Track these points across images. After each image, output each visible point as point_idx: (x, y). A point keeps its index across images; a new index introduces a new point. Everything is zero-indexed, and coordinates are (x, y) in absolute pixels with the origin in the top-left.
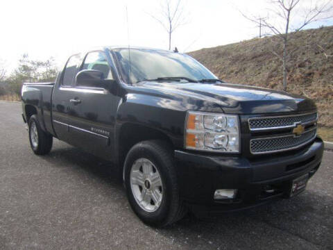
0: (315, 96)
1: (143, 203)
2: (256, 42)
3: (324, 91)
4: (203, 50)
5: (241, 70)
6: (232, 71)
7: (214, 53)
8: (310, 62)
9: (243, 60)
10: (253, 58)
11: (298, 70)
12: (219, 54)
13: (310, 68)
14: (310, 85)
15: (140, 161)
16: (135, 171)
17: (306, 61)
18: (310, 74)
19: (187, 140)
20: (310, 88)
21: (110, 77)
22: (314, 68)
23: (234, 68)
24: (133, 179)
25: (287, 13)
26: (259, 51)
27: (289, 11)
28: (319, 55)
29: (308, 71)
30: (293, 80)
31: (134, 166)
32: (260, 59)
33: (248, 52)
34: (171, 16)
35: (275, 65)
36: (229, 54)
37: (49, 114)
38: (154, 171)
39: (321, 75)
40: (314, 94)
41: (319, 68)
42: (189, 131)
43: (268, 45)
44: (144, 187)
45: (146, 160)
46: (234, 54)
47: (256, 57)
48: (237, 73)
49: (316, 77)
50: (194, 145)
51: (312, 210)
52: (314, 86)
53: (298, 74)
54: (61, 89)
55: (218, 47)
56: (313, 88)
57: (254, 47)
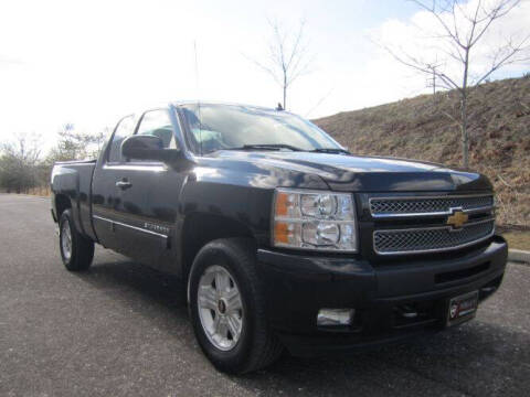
0: (518, 182)
1: (217, 337)
2: (424, 101)
4: (340, 115)
5: (398, 144)
6: (385, 147)
7: (357, 119)
8: (508, 129)
9: (403, 129)
10: (419, 125)
11: (489, 142)
12: (366, 121)
13: (509, 138)
14: (509, 166)
15: (211, 270)
16: (204, 288)
17: (502, 128)
18: (508, 148)
20: (509, 170)
21: (173, 146)
22: (514, 138)
23: (389, 141)
24: (201, 299)
25: (464, 52)
26: (428, 113)
27: (467, 49)
28: (522, 119)
29: (505, 144)
30: (482, 158)
31: (203, 278)
32: (430, 125)
33: (411, 117)
34: (286, 62)
35: (453, 135)
36: (381, 120)
38: (232, 286)
39: (527, 149)
40: (516, 179)
41: (524, 138)
42: (279, 218)
43: (442, 105)
44: (218, 312)
45: (219, 268)
46: (389, 120)
47: (423, 123)
48: (392, 149)
49: (519, 152)
50: (286, 241)
51: (492, 353)
52: (516, 166)
53: (490, 147)
54: (106, 167)
55: (365, 110)
56: (514, 170)
57: (419, 108)
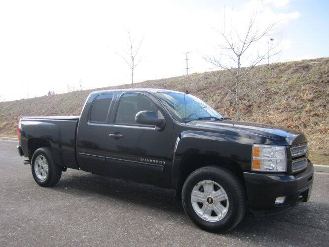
1: (205, 216)
2: (199, 77)
3: (264, 120)
8: (248, 96)
10: (198, 91)
13: (249, 101)
14: (252, 115)
15: (203, 182)
16: (195, 192)
17: (244, 95)
18: (250, 106)
19: (253, 165)
21: (161, 117)
22: (252, 101)
24: (194, 198)
25: (236, 58)
26: (203, 84)
27: (239, 56)
28: (254, 90)
29: (248, 104)
32: (205, 92)
35: (219, 98)
37: (74, 150)
38: (216, 188)
39: (259, 107)
41: (257, 101)
42: (254, 158)
43: (209, 80)
44: (206, 204)
47: (200, 90)
49: (255, 108)
50: (259, 168)
52: (255, 116)
54: (89, 123)
55: (163, 80)
56: (255, 118)
57: (197, 81)
